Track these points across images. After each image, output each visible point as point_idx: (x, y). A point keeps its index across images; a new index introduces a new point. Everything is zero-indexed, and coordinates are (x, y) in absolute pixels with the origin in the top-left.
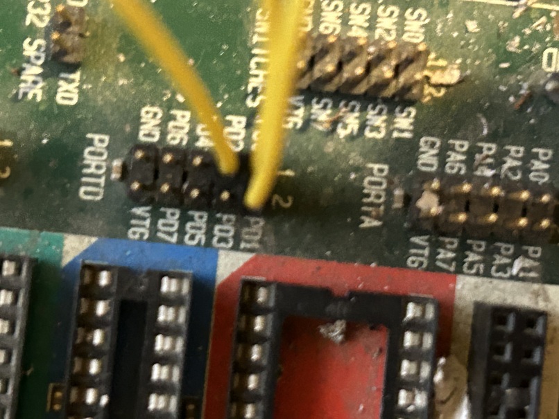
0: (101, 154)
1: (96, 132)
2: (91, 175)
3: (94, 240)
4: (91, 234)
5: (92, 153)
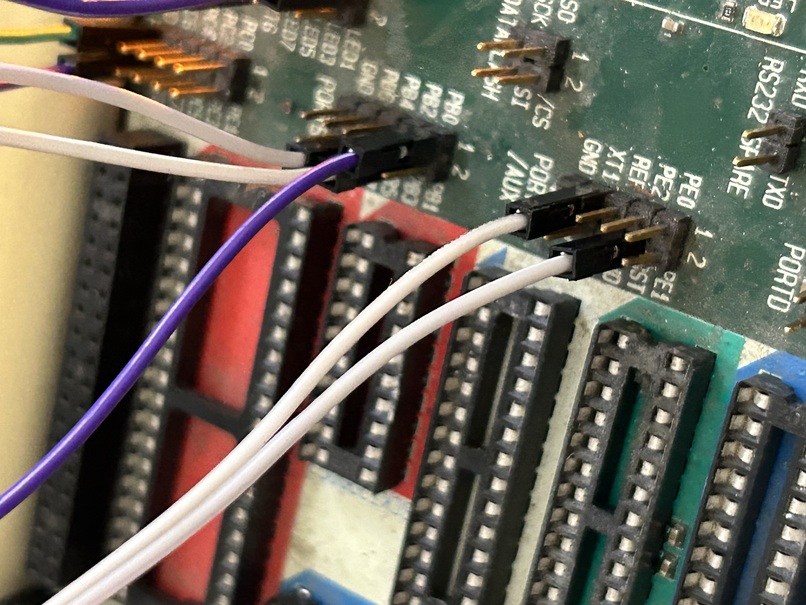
0: (796, 267)
1: (795, 243)
2: (782, 286)
3: (772, 351)
4: (771, 344)
5: (788, 264)
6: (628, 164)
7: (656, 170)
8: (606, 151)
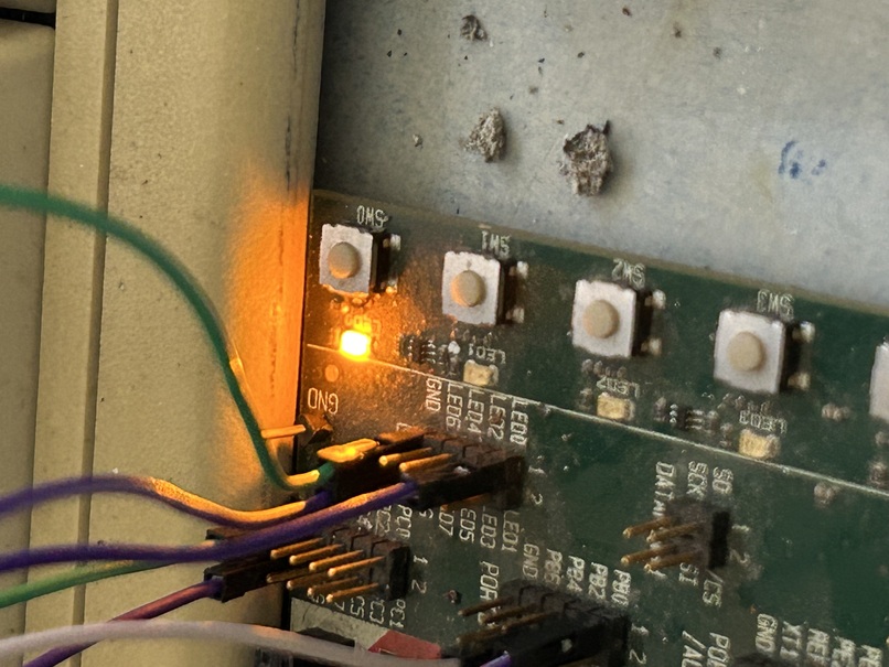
6: (805, 640)
7: (834, 645)
8: (780, 626)
